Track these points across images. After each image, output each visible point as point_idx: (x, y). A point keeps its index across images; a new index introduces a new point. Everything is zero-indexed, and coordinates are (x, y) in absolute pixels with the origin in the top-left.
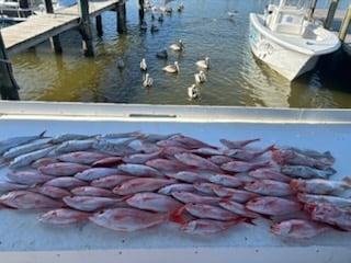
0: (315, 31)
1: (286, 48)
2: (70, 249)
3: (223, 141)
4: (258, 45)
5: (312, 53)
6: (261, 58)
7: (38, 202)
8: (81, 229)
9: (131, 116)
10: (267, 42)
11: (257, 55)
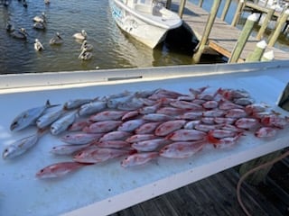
0: (161, 11)
1: (149, 24)
2: (162, 178)
3: (190, 90)
4: (123, 20)
5: (168, 28)
6: (128, 31)
7: (112, 154)
8: (157, 164)
9: (110, 80)
10: (132, 18)
11: (124, 28)
